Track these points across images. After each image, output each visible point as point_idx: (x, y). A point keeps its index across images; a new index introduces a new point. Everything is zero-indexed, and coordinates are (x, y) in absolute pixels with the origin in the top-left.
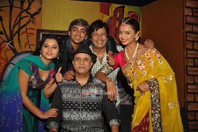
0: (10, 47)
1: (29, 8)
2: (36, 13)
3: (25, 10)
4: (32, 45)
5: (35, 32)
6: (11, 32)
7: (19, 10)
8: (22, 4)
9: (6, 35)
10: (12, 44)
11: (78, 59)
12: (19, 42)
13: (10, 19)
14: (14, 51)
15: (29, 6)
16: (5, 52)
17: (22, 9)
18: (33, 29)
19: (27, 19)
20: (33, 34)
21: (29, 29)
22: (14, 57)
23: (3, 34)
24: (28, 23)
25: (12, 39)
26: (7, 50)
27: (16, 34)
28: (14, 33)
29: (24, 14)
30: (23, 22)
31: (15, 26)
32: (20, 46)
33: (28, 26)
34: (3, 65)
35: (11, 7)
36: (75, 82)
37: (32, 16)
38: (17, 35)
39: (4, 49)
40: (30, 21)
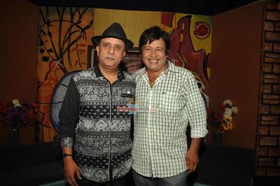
0: (60, 66)
1: (79, 22)
2: (87, 27)
3: (75, 24)
4: (83, 63)
5: (86, 49)
6: (61, 49)
7: (69, 25)
8: (72, 17)
9: (56, 53)
10: (62, 62)
11: (107, 45)
12: (69, 60)
13: (60, 34)
14: (64, 70)
15: (80, 19)
16: (55, 71)
17: (72, 22)
18: (84, 45)
19: (78, 34)
20: (84, 51)
21: (80, 45)
22: (64, 77)
23: (52, 51)
24: (78, 38)
25: (62, 57)
26: (57, 69)
27: (65, 51)
28: (64, 50)
29: (75, 28)
30: (73, 38)
31: (64, 42)
32: (70, 65)
33: (79, 42)
34: (53, 86)
35: (61, 21)
36: (101, 78)
37: (83, 30)
38: (67, 52)
39: (54, 68)
40: (81, 36)
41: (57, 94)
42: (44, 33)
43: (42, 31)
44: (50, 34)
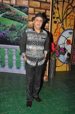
0: (62, 26)
1: (72, 3)
4: (72, 25)
6: (63, 17)
7: (67, 4)
9: (60, 19)
10: (63, 24)
12: (66, 23)
13: (63, 9)
14: (64, 29)
15: (73, 1)
16: (59, 29)
17: (69, 3)
18: (73, 16)
20: (73, 19)
21: (71, 16)
22: (63, 32)
23: (59, 18)
24: (71, 12)
25: (63, 22)
28: (64, 18)
29: (70, 6)
30: (69, 11)
31: (64, 14)
32: (66, 26)
33: (71, 14)
34: (58, 36)
35: (64, 2)
37: (73, 8)
38: (65, 19)
39: (59, 27)
40: (72, 11)
41: (59, 40)
42: (55, 8)
43: (54, 6)
44: (58, 8)
